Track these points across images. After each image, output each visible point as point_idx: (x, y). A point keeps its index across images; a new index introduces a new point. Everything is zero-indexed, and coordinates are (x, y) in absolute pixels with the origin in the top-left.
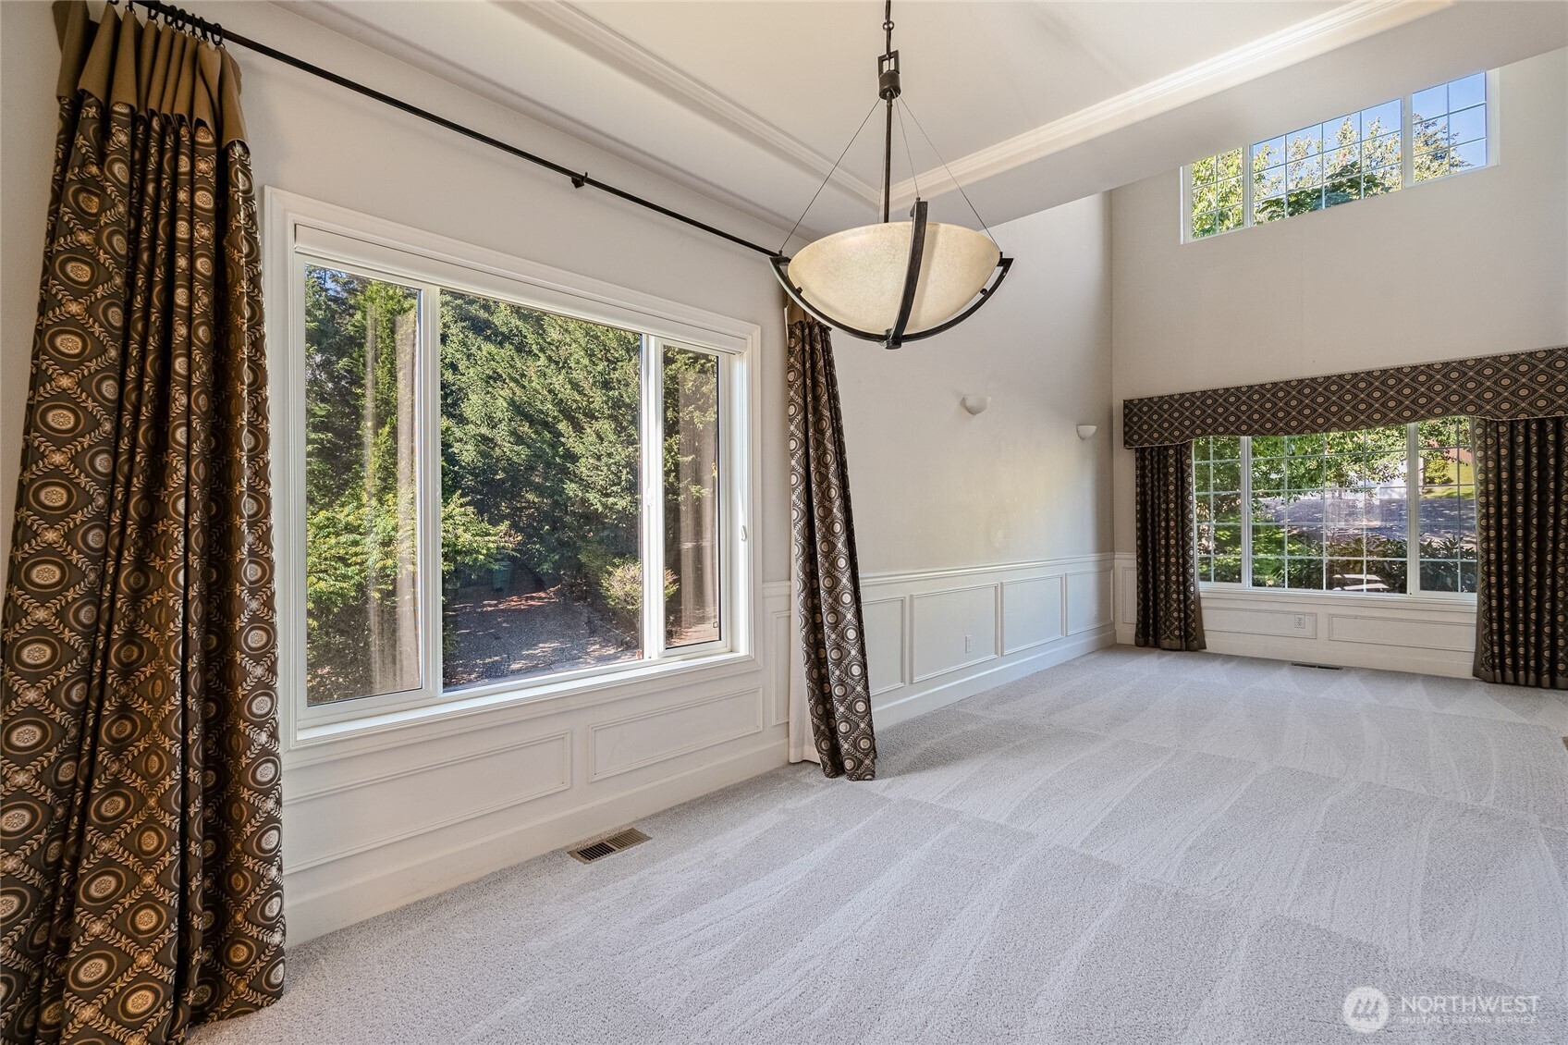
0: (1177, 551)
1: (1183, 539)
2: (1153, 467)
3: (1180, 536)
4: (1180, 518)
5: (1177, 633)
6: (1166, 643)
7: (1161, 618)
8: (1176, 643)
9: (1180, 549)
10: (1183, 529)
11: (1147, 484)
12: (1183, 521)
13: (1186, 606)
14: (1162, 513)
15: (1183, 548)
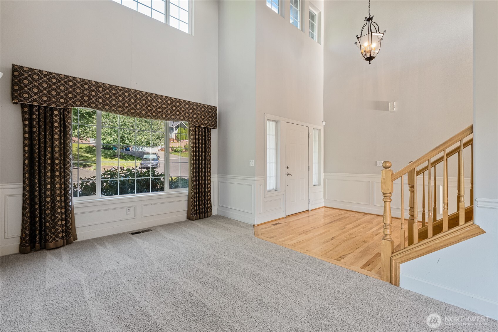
0: (60, 180)
1: (64, 172)
2: (40, 121)
3: (62, 169)
4: (62, 158)
5: (61, 235)
6: (52, 245)
7: (48, 228)
8: (60, 242)
9: (62, 179)
10: (64, 165)
11: (34, 133)
12: (64, 160)
13: (66, 216)
14: (48, 154)
15: (64, 177)
